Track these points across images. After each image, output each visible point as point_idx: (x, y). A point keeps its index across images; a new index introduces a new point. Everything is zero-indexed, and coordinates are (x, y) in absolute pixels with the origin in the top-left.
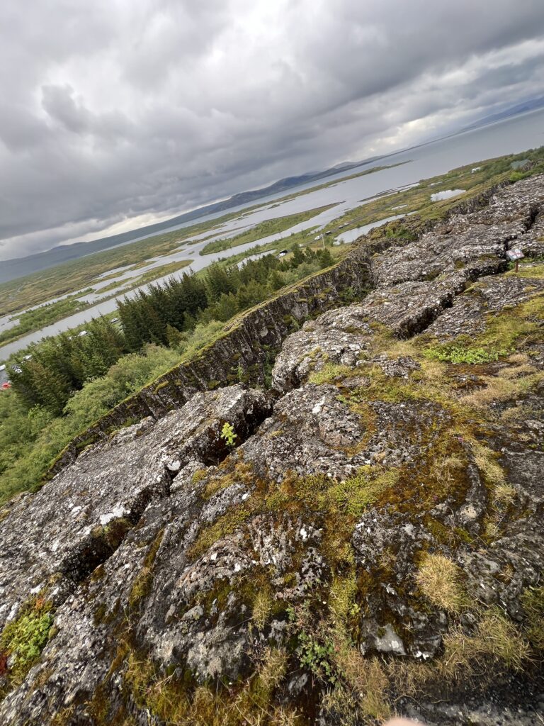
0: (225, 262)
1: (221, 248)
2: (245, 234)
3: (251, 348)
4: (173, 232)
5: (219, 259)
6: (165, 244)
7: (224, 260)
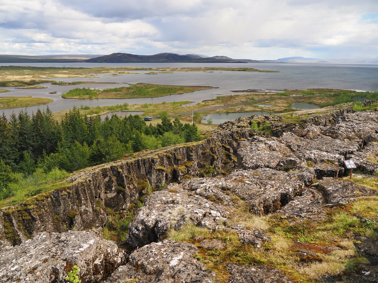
0: (88, 111)
1: (87, 96)
2: (116, 90)
3: (93, 207)
5: (82, 106)
6: (26, 76)
7: (86, 108)
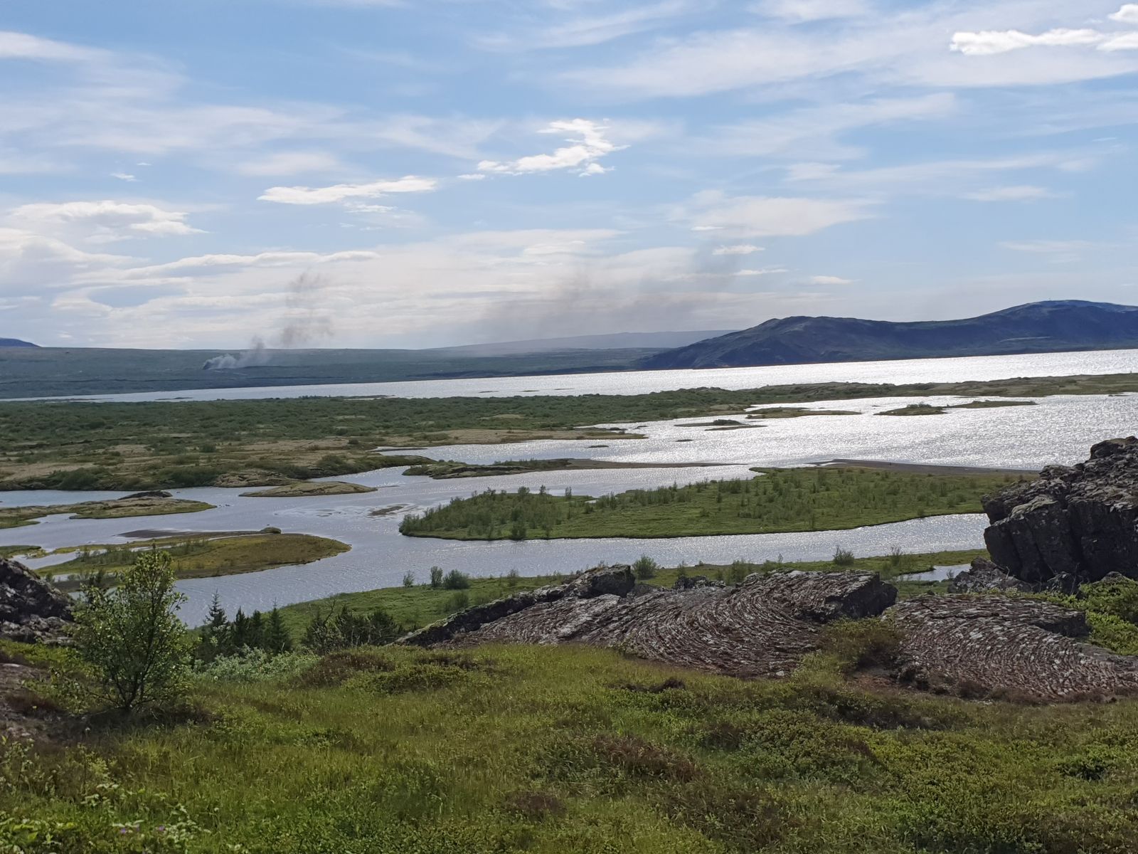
1: (506, 527)
2: (664, 497)
4: (414, 402)
